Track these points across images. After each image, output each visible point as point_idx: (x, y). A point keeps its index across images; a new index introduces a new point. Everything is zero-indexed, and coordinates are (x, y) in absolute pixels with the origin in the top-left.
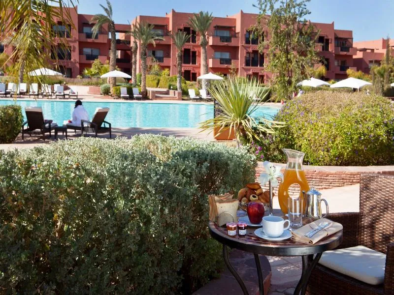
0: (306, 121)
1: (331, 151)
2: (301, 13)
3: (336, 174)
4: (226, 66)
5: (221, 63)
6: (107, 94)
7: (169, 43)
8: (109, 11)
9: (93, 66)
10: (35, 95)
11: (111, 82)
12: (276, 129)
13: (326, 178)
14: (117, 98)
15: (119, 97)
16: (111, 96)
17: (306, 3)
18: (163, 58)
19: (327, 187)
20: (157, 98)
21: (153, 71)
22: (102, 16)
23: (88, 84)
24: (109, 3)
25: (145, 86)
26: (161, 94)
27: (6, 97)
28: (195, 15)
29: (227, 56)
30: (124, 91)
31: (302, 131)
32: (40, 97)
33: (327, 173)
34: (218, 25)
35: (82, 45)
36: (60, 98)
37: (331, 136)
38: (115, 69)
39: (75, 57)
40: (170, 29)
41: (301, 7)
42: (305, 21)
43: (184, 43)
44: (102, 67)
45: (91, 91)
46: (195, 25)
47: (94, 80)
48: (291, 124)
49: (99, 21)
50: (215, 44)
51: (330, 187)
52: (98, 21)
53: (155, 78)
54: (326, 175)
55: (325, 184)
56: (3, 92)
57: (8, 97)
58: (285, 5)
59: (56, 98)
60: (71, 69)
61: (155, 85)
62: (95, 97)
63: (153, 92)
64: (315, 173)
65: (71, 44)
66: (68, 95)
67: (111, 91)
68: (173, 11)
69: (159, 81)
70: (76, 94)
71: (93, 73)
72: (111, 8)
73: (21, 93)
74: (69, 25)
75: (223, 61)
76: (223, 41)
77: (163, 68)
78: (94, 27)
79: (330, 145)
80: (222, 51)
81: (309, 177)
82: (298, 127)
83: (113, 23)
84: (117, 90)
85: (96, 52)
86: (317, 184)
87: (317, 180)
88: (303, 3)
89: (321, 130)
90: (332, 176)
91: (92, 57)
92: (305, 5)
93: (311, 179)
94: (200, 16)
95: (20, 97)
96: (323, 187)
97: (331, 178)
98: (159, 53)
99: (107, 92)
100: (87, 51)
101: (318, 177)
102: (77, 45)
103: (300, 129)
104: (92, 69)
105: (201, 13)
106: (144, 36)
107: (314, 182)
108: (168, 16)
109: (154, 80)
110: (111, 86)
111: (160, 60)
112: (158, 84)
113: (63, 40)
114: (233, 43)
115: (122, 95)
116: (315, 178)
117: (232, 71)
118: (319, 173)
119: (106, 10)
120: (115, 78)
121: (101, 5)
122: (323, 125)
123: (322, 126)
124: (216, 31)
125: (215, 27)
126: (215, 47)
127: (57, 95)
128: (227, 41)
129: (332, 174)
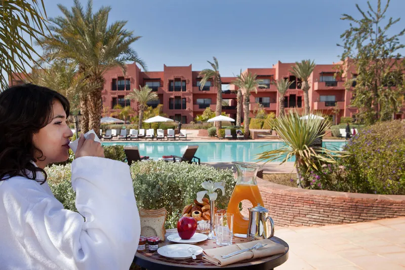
0: (374, 150)
1: (401, 180)
2: (393, 48)
3: (402, 203)
4: (331, 108)
5: (326, 106)
6: (214, 136)
7: (275, 91)
8: (215, 66)
9: (204, 113)
10: (151, 138)
11: (217, 125)
12: (336, 158)
13: (389, 207)
14: (222, 139)
15: (224, 138)
16: (217, 137)
17: (398, 37)
18: (269, 103)
19: (391, 216)
20: (259, 137)
21: (258, 115)
22: (209, 71)
23: (199, 128)
24: (215, 59)
25: (248, 127)
26: (263, 134)
27: (127, 140)
28: (297, 63)
29: (332, 98)
30: (228, 132)
31: (368, 160)
32: (155, 139)
33: (391, 202)
34: (324, 71)
35: (196, 96)
36: (171, 140)
37: (400, 164)
38: (220, 114)
39: (189, 106)
40: (277, 77)
41: (392, 42)
42: (399, 55)
43: (287, 88)
44: (212, 114)
45: (200, 134)
46: (297, 73)
47: (204, 124)
48: (357, 153)
49: (207, 75)
50: (320, 89)
51: (395, 216)
52: (205, 74)
53: (259, 121)
54: (389, 204)
55: (388, 213)
56: (125, 137)
57: (129, 140)
58: (374, 42)
59: (168, 140)
60: (186, 117)
61: (260, 127)
62: (202, 139)
63: (255, 133)
64: (377, 201)
65: (186, 97)
66: (178, 137)
67: (217, 133)
68: (280, 63)
69: (263, 123)
70: (185, 136)
71: (204, 119)
72: (217, 63)
73: (139, 137)
74: (185, 81)
75: (328, 103)
76: (328, 86)
77: (268, 112)
78: (202, 80)
79: (399, 174)
80: (327, 95)
81: (369, 205)
82: (364, 156)
83: (219, 76)
84: (222, 132)
85: (207, 101)
86: (379, 213)
87: (379, 208)
88: (395, 38)
89: (389, 159)
90: (398, 205)
91: (204, 106)
92: (397, 39)
93: (371, 208)
94: (302, 64)
95: (138, 140)
96: (385, 215)
97: (396, 207)
98: (266, 100)
99: (213, 134)
100: (200, 101)
101: (380, 206)
102: (191, 97)
103: (366, 158)
104: (203, 116)
105: (303, 62)
106: (247, 85)
107: (375, 211)
108: (274, 67)
109: (258, 122)
110: (217, 129)
111: (266, 105)
112: (262, 126)
113: (180, 93)
114: (339, 86)
115: (226, 136)
116: (377, 207)
117: (335, 112)
118: (381, 201)
119: (213, 65)
120: (220, 122)
121: (208, 61)
122: (392, 153)
123: (390, 155)
124: (321, 77)
125: (321, 74)
126: (320, 92)
127: (168, 138)
128: (332, 85)
129: (398, 203)
